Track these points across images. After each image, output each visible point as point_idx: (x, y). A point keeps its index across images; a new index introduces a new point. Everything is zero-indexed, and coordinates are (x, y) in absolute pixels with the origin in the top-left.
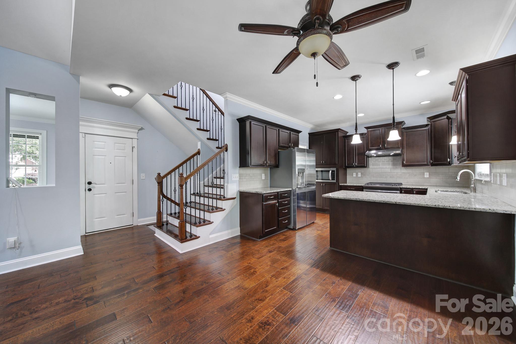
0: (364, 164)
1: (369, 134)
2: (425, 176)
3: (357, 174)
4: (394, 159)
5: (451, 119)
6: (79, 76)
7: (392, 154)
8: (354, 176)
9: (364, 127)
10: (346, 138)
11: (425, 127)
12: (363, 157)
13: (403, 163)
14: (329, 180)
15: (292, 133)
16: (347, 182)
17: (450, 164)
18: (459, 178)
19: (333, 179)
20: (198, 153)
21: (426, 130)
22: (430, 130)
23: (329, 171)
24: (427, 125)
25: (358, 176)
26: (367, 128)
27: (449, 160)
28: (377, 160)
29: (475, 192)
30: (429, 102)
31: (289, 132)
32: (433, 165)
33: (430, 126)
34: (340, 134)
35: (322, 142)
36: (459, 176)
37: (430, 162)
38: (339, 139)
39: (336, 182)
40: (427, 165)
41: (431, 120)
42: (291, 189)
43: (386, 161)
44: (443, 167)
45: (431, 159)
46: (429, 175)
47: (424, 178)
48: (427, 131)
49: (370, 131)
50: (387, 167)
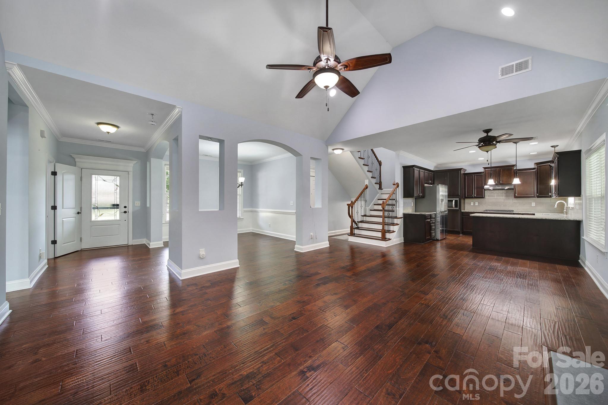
0: (482, 195)
1: (487, 173)
2: (532, 205)
3: (474, 203)
4: (507, 192)
5: (552, 167)
6: (328, 146)
7: (506, 189)
8: (471, 205)
9: (483, 168)
10: (466, 175)
11: (533, 170)
12: (481, 190)
13: (515, 195)
14: (453, 207)
15: (421, 170)
16: (466, 209)
17: (551, 197)
18: (556, 206)
19: (456, 206)
20: (367, 187)
21: (533, 172)
22: (536, 172)
23: (453, 201)
24: (534, 169)
25: (476, 205)
26: (485, 168)
27: (550, 194)
28: (492, 192)
29: (567, 214)
30: (537, 153)
31: (419, 170)
32: (538, 197)
33: (536, 169)
34: (462, 172)
35: (446, 178)
36: (556, 205)
37: (536, 195)
38: (461, 175)
39: (458, 209)
40: (534, 197)
41: (537, 165)
42: (436, 213)
43: (500, 194)
44: (547, 198)
45: (537, 193)
46: (536, 204)
47: (532, 206)
48: (535, 172)
49: (488, 170)
50: (501, 198)
